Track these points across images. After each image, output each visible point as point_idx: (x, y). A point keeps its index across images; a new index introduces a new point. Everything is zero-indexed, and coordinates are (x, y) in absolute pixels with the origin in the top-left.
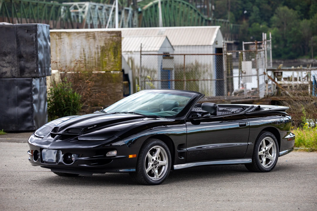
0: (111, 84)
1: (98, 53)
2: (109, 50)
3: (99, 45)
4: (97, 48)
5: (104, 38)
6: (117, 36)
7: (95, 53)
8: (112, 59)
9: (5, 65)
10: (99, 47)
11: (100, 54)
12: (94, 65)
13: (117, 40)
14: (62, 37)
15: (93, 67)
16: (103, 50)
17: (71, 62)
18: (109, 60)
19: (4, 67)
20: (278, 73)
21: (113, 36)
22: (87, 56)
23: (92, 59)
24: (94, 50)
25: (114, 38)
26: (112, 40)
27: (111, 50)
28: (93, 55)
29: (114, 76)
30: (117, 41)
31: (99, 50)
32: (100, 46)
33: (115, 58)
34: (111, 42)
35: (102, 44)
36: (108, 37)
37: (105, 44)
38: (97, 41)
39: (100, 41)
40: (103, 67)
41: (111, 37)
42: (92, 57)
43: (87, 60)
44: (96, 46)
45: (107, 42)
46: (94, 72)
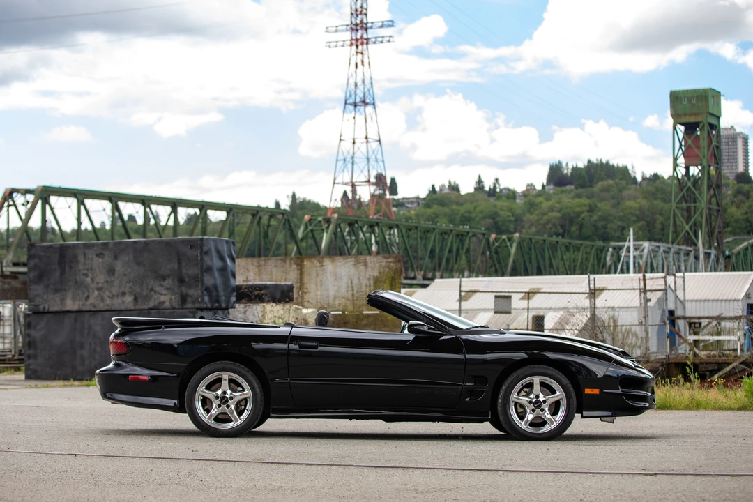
1: (370, 286)
2: (385, 282)
3: (371, 274)
4: (369, 279)
5: (378, 265)
6: (396, 262)
7: (366, 286)
9: (164, 292)
10: (372, 278)
11: (372, 288)
12: (364, 302)
13: (395, 267)
14: (324, 264)
15: (363, 305)
16: (377, 281)
17: (335, 298)
19: (162, 294)
20: (695, 323)
21: (390, 262)
22: (355, 289)
23: (361, 293)
24: (365, 282)
25: (392, 264)
26: (389, 268)
27: (388, 282)
28: (364, 289)
30: (395, 269)
31: (372, 282)
32: (373, 276)
34: (387, 270)
35: (376, 274)
36: (384, 264)
37: (380, 273)
38: (369, 269)
39: (372, 269)
41: (388, 264)
42: (362, 292)
43: (356, 295)
44: (368, 277)
45: (382, 270)
46: (365, 312)
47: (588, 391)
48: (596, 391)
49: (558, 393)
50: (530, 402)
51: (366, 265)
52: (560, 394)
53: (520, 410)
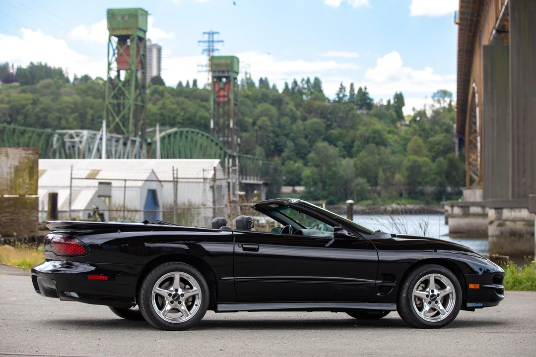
0: (25, 210)
1: (11, 174)
2: (24, 170)
3: (12, 164)
4: (10, 168)
5: (18, 156)
6: (34, 154)
7: (8, 173)
8: (27, 181)
10: (13, 167)
11: (13, 175)
12: (6, 187)
13: (33, 158)
15: (4, 190)
16: (17, 170)
18: (24, 182)
21: (29, 154)
23: (3, 180)
24: (6, 170)
25: (31, 156)
26: (28, 159)
27: (27, 170)
28: (5, 176)
29: (28, 201)
30: (34, 160)
31: (13, 170)
32: (14, 165)
33: (30, 180)
34: (26, 161)
35: (16, 163)
36: (24, 155)
37: (20, 163)
38: (10, 160)
39: (13, 159)
40: (16, 190)
41: (27, 155)
42: (4, 178)
44: (9, 165)
45: (22, 160)
46: (6, 196)
47: (471, 286)
48: (477, 286)
49: (448, 288)
50: (427, 296)
51: (7, 155)
52: (449, 288)
53: (418, 302)
